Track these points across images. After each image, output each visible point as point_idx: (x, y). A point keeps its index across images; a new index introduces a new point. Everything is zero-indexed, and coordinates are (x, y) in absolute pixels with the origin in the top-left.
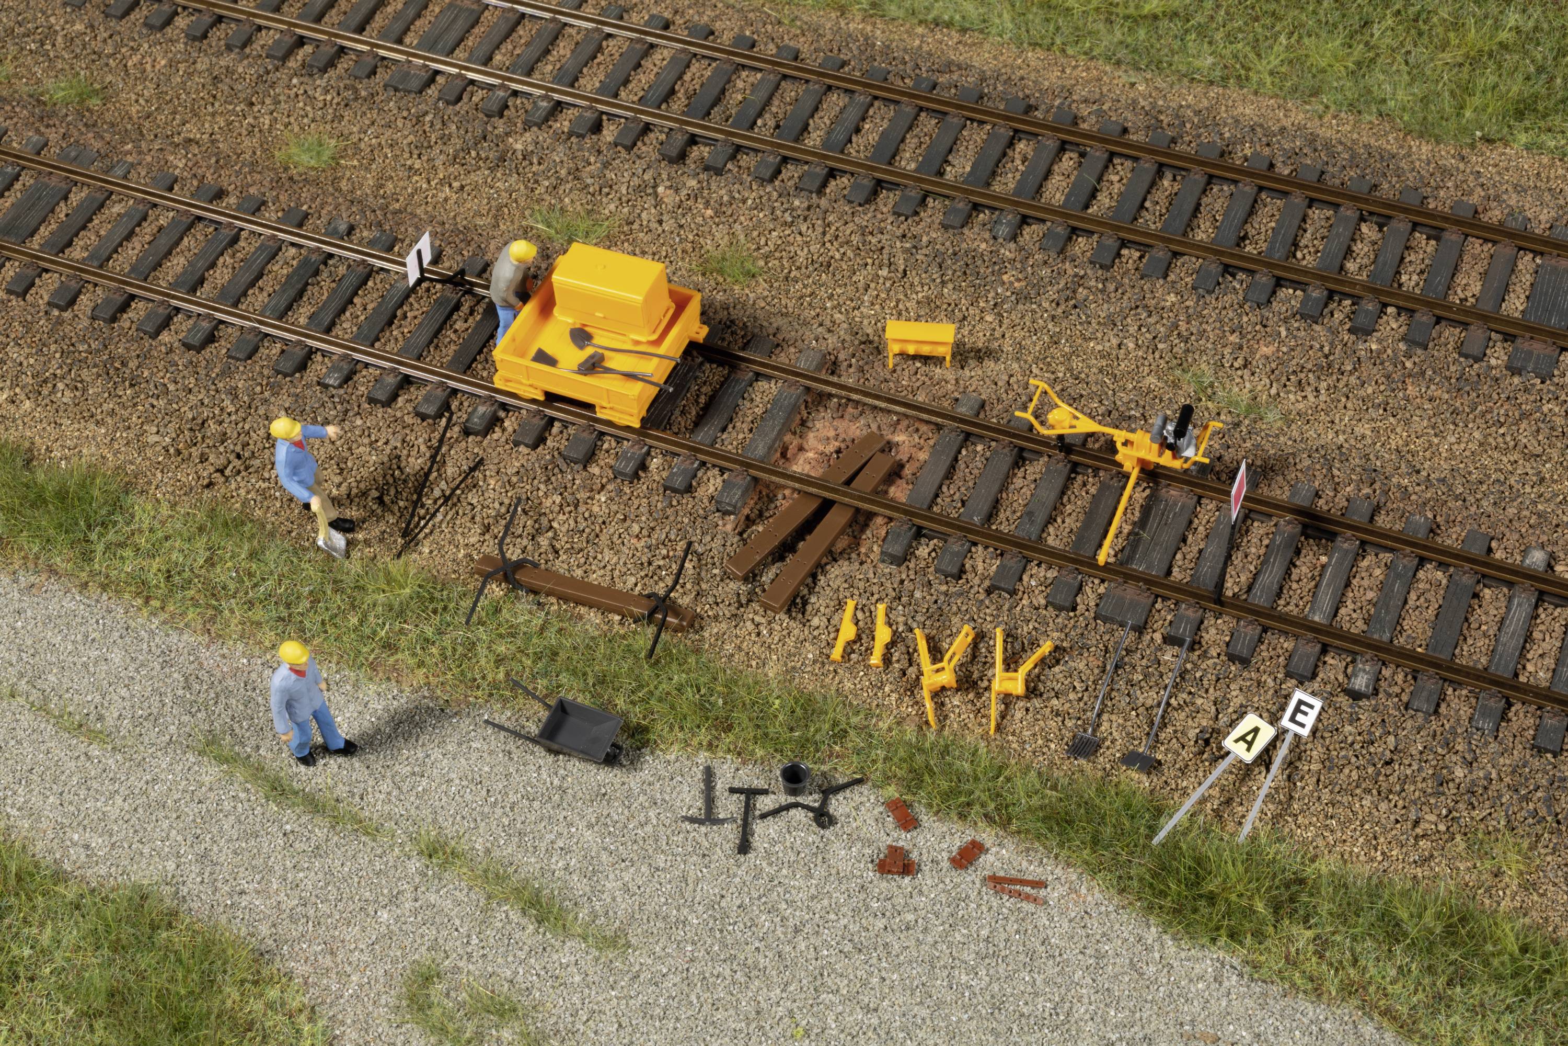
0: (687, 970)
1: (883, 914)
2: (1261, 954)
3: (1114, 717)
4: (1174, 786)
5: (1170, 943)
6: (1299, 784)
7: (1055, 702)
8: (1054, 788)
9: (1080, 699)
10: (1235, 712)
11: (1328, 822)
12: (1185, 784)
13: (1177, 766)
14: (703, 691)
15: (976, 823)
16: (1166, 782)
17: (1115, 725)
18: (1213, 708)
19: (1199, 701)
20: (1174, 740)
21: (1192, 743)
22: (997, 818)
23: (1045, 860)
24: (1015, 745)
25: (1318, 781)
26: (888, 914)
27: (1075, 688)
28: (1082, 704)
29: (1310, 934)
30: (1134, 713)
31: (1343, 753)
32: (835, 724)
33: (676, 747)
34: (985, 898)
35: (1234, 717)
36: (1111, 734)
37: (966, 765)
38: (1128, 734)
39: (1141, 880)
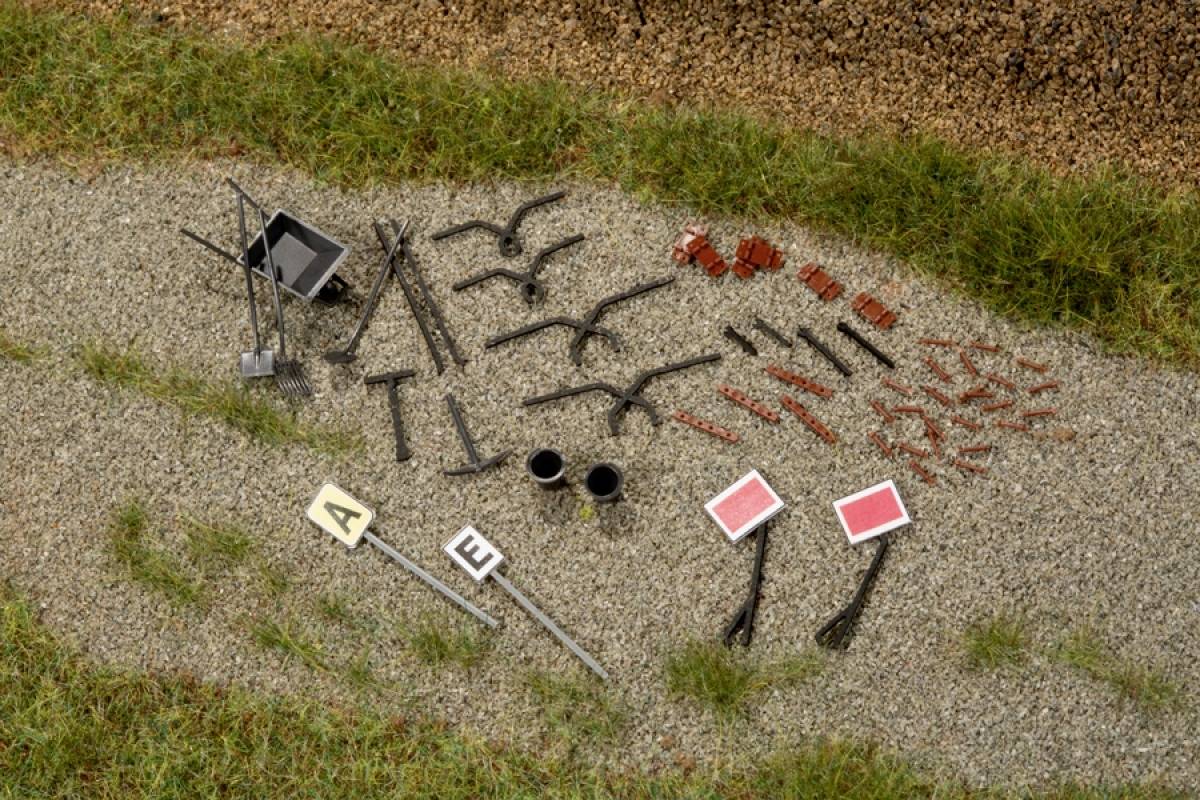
0: (441, 459)
1: (662, 350)
2: (1113, 323)
3: (903, 52)
4: (988, 129)
5: (1006, 327)
6: (1136, 102)
7: (828, 43)
8: (843, 157)
9: (860, 36)
10: (1049, 25)
11: (1176, 145)
12: (1000, 123)
13: (989, 102)
14: (391, 103)
15: (755, 217)
16: (978, 125)
17: (906, 62)
18: (1022, 23)
19: (1004, 18)
20: (981, 70)
21: (1002, 71)
22: (780, 206)
23: (845, 249)
24: (789, 107)
25: (1158, 94)
26: (667, 348)
27: (850, 23)
28: (862, 41)
29: (1166, 289)
30: (927, 44)
31: (1183, 58)
32: (563, 118)
33: (372, 180)
34: (781, 308)
35: (1049, 30)
36: (903, 73)
37: (732, 146)
38: (924, 71)
39: (962, 256)
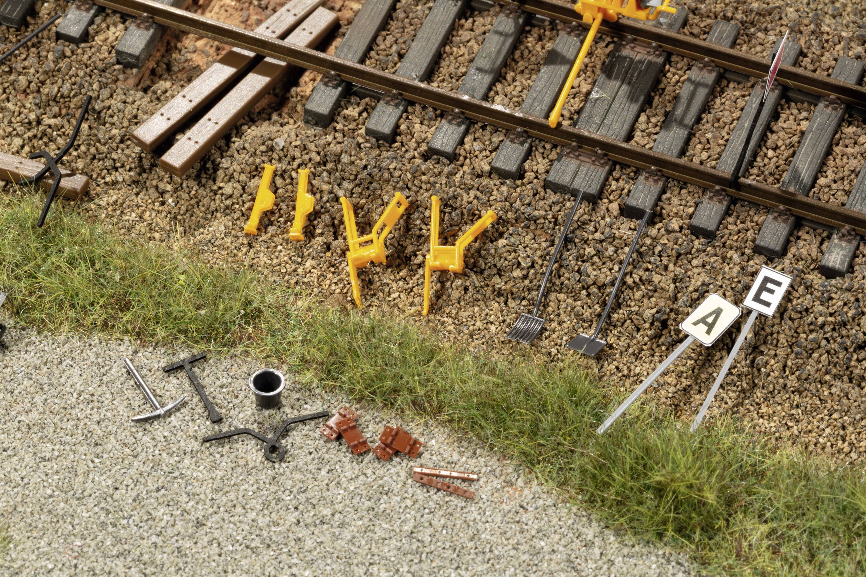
0: (76, 566)
1: (296, 508)
2: (711, 550)
3: (562, 296)
4: (626, 372)
5: (612, 538)
6: (763, 370)
7: (496, 279)
8: (492, 372)
9: (525, 277)
10: (696, 290)
11: (793, 412)
12: (637, 370)
13: (631, 350)
14: (97, 266)
15: (403, 411)
16: (617, 368)
17: (563, 305)
18: (672, 286)
19: (656, 278)
20: (629, 321)
21: (647, 325)
22: (427, 405)
23: (478, 451)
24: (451, 328)
25: (785, 366)
26: (301, 507)
27: (519, 264)
28: (527, 282)
29: (764, 528)
30: (584, 292)
31: (812, 336)
32: (247, 303)
33: (65, 328)
34: (411, 491)
35: (695, 295)
36: (559, 315)
37: (394, 348)
38: (577, 315)
39: (583, 471)
